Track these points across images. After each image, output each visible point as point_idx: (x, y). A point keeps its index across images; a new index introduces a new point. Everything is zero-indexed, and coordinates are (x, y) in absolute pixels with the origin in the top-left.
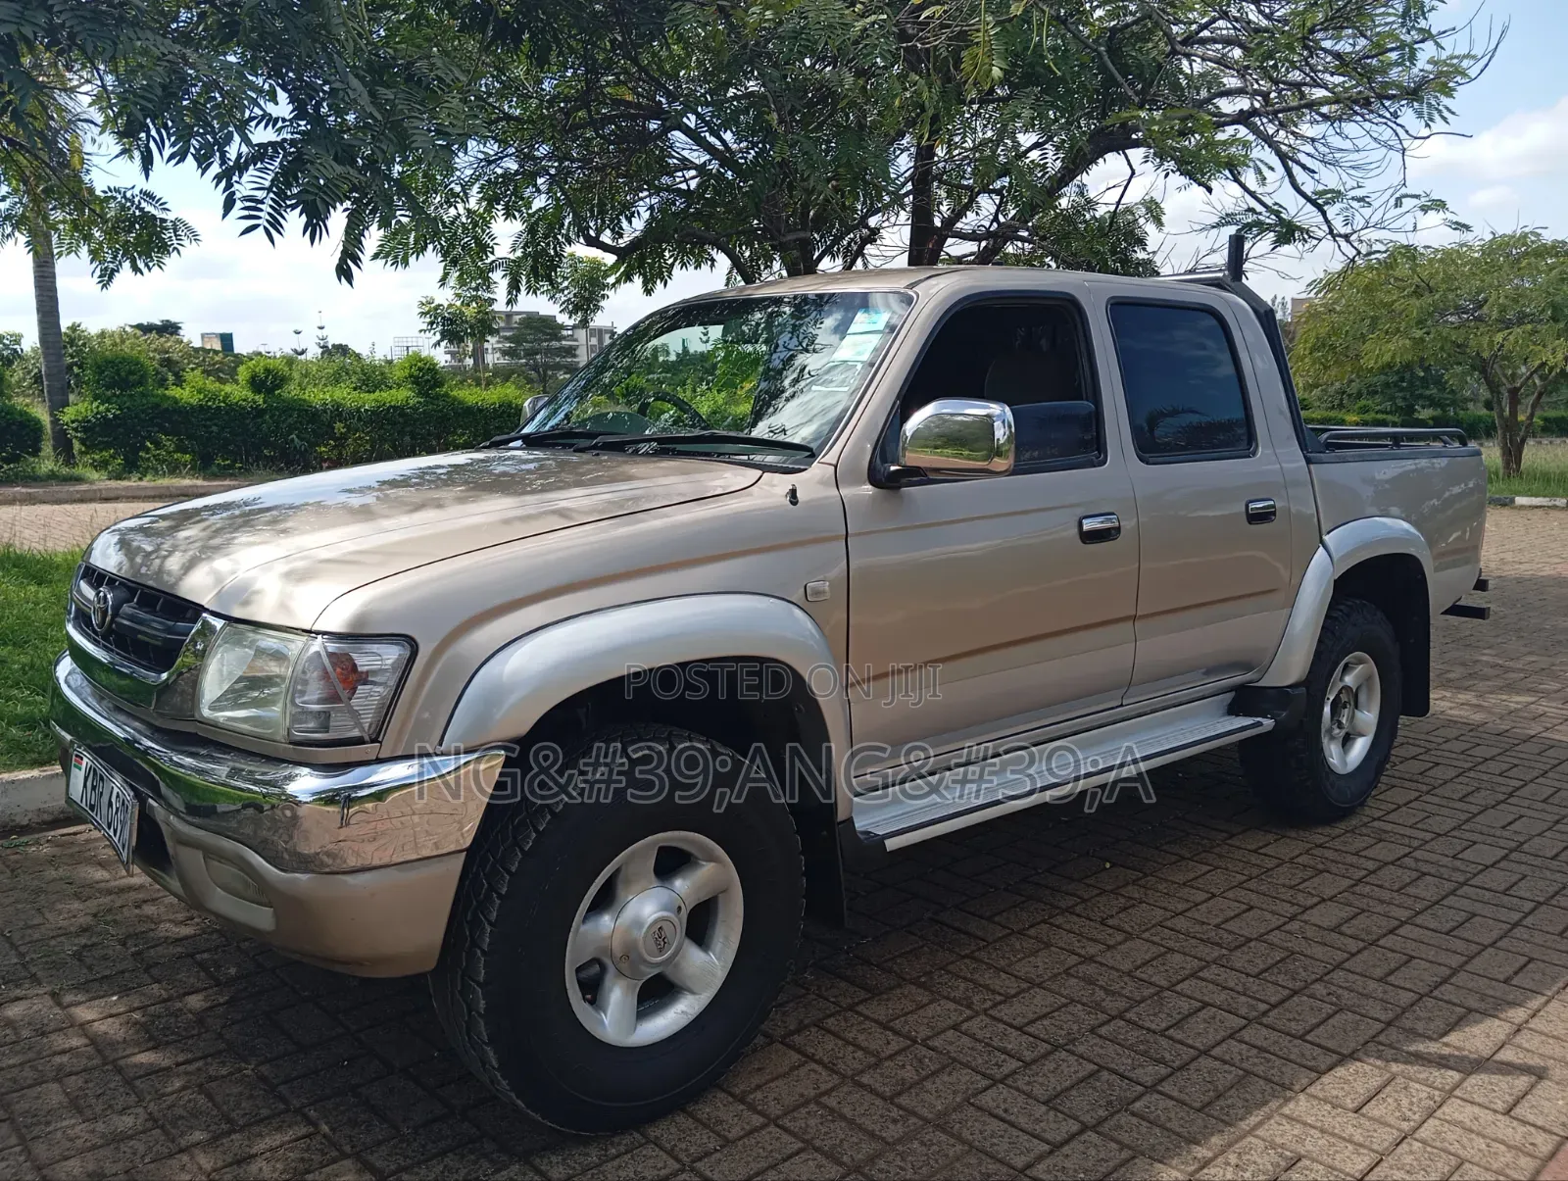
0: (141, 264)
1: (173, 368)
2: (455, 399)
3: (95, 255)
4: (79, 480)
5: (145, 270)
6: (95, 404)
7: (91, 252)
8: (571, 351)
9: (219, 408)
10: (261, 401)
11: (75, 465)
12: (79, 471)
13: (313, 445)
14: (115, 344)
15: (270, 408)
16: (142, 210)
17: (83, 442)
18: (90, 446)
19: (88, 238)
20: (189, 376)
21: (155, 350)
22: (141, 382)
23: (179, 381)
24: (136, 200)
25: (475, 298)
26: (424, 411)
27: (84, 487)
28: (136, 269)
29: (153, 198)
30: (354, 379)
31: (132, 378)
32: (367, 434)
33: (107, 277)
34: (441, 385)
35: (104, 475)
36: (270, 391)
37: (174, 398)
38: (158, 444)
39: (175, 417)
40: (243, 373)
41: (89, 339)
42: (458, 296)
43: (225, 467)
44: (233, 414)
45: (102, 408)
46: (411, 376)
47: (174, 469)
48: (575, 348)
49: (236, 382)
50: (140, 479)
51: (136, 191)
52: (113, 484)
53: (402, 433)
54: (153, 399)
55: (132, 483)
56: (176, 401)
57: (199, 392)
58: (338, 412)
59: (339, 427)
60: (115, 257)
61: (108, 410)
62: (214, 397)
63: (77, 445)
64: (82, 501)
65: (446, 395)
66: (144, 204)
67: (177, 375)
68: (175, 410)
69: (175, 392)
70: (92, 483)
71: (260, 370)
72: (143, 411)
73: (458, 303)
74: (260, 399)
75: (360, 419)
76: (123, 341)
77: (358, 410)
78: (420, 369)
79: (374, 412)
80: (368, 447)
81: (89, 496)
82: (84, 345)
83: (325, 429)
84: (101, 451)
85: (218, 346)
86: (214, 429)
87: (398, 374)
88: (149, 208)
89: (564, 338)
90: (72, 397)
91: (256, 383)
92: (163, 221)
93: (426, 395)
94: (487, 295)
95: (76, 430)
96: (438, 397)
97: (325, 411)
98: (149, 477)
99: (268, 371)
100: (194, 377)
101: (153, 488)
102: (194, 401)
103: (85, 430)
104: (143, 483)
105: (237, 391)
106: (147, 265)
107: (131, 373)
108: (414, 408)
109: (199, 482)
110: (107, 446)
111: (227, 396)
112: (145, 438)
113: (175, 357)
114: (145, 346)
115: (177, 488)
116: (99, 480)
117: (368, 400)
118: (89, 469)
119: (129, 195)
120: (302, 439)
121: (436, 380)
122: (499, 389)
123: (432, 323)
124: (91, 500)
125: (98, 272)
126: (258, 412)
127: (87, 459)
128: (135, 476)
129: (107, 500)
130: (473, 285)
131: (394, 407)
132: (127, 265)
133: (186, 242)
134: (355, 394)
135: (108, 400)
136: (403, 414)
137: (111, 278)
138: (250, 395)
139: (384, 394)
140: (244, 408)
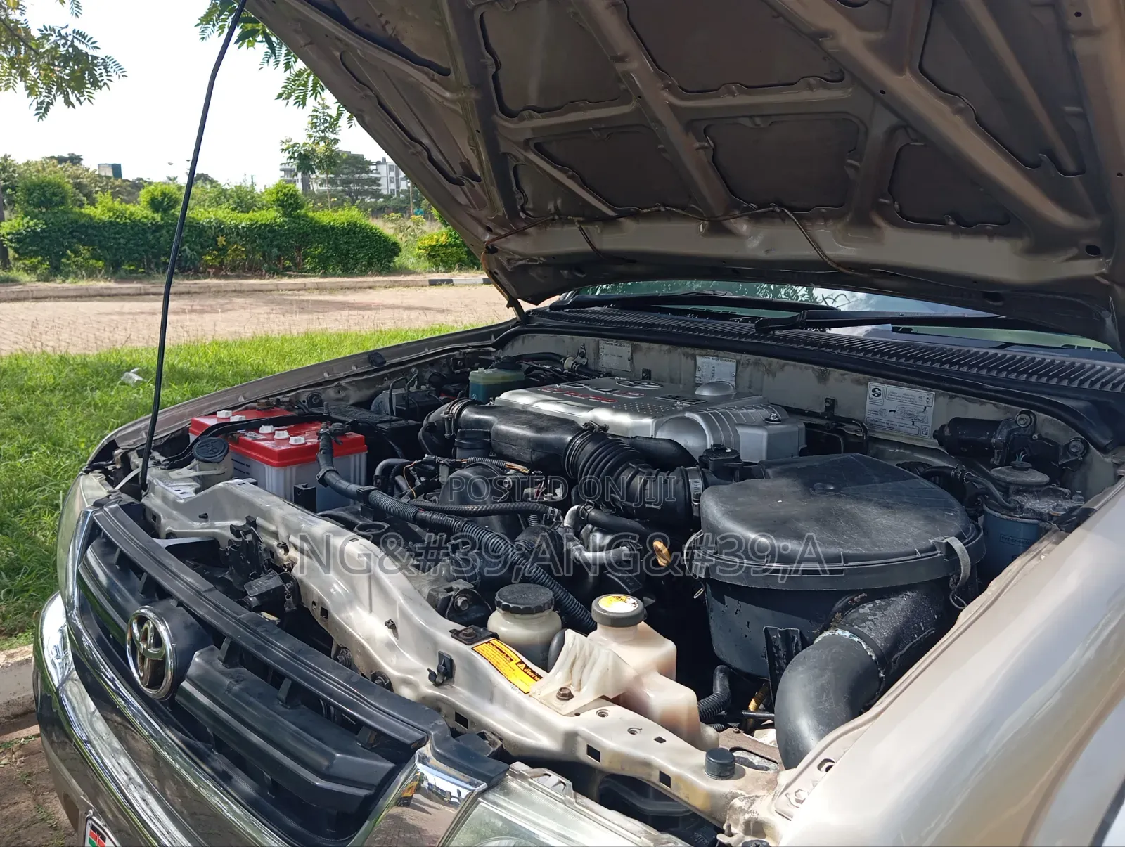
0: (72, 98)
1: (85, 191)
2: (312, 219)
3: (31, 90)
4: (14, 281)
5: (76, 103)
6: (26, 220)
7: (27, 88)
8: (375, 182)
9: (125, 224)
10: (159, 219)
11: (10, 269)
12: (13, 274)
13: (201, 255)
14: (38, 171)
15: (167, 224)
16: (75, 48)
17: (16, 250)
18: (21, 254)
19: (24, 74)
20: (99, 196)
21: (69, 177)
22: (62, 203)
23: (93, 203)
24: (70, 38)
25: (323, 138)
26: (289, 229)
27: (17, 288)
28: (68, 103)
29: (85, 38)
30: (231, 201)
31: (55, 199)
32: (243, 245)
33: (43, 110)
34: (301, 207)
35: (33, 277)
36: (165, 211)
37: (89, 215)
38: (76, 253)
39: (90, 231)
40: (144, 196)
41: (19, 166)
42: (310, 136)
43: (132, 272)
44: (137, 229)
45: (31, 223)
46: (278, 200)
47: (91, 274)
48: (378, 179)
49: (139, 203)
50: (64, 282)
51: (69, 31)
52: (42, 285)
53: (270, 245)
54: (72, 216)
55: (57, 285)
56: (91, 218)
57: (109, 210)
58: (220, 228)
59: (221, 240)
60: (50, 92)
61: (36, 225)
62: (122, 216)
63: (11, 253)
64: (17, 300)
65: (305, 216)
66: (76, 43)
67: (88, 195)
68: (90, 226)
69: (88, 210)
70: (24, 284)
71: (158, 193)
72: (65, 226)
73: (311, 142)
74: (158, 217)
75: (238, 234)
76: (44, 169)
77: (236, 227)
78: (285, 195)
79: (250, 229)
80: (244, 256)
81: (22, 295)
82: (14, 171)
83: (210, 242)
84: (31, 257)
85: (110, 174)
86: (122, 241)
87: (268, 198)
88: (81, 47)
89: (371, 172)
90: (6, 213)
91: (155, 204)
92: (95, 58)
93: (290, 215)
94: (332, 136)
95: (11, 241)
96: (298, 217)
97: (210, 228)
98: (70, 280)
99: (164, 195)
100: (105, 199)
101: (75, 290)
102: (105, 218)
103: (19, 241)
104: (66, 285)
105: (140, 210)
106: (78, 99)
107: (54, 194)
108: (281, 226)
109: (112, 284)
110: (36, 254)
111: (132, 214)
112: (67, 248)
113: (85, 181)
114: (61, 173)
115: (94, 290)
116: (30, 282)
117: (245, 219)
118: (21, 272)
119: (63, 32)
120: (192, 250)
121: (297, 204)
122: (346, 211)
123: (290, 158)
124: (25, 299)
125: (34, 106)
126: (157, 228)
127: (19, 263)
128: (59, 279)
129: (37, 299)
130: (322, 128)
131: (266, 225)
132: (60, 99)
133: (114, 77)
134: (235, 214)
135: (36, 217)
136: (272, 231)
137: (46, 110)
138: (149, 213)
139: (257, 214)
140: (145, 224)
